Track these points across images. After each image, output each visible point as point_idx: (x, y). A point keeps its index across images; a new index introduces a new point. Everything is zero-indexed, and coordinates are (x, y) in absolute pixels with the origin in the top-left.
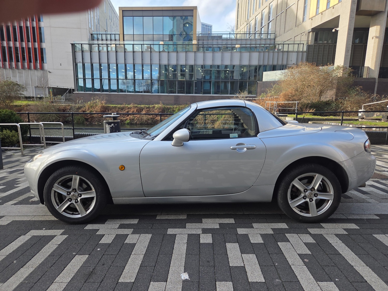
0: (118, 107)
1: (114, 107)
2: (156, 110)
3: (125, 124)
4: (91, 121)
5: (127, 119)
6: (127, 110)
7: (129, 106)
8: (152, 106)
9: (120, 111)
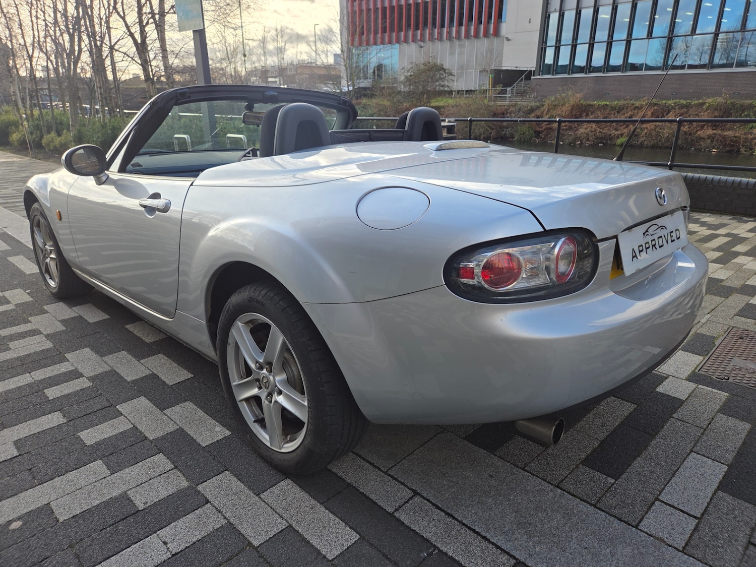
0: (612, 107)
1: (603, 106)
2: (705, 112)
3: (615, 145)
4: (545, 137)
5: (622, 135)
6: (630, 113)
7: (637, 104)
8: (696, 102)
9: (614, 114)
